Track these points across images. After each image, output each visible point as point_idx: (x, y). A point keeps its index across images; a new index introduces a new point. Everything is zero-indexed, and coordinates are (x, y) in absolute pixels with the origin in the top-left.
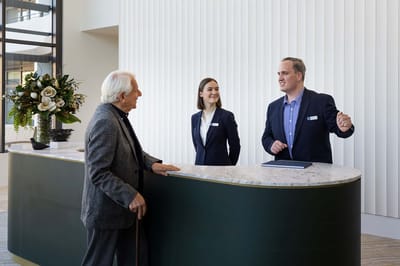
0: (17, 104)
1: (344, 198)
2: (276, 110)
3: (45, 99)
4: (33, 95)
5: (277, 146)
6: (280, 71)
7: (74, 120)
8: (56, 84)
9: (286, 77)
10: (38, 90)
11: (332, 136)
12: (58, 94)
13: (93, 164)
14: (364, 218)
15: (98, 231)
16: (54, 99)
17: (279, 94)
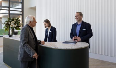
0: (6, 25)
3: (12, 24)
4: (9, 23)
6: (76, 15)
8: (15, 20)
9: (78, 17)
10: (10, 22)
12: (16, 23)
13: (23, 41)
16: (14, 24)
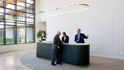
1: (87, 47)
2: (76, 36)
4: (40, 34)
5: (77, 41)
7: (46, 37)
11: (84, 39)
12: (44, 34)
14: (90, 53)
15: (55, 51)
17: (77, 33)
